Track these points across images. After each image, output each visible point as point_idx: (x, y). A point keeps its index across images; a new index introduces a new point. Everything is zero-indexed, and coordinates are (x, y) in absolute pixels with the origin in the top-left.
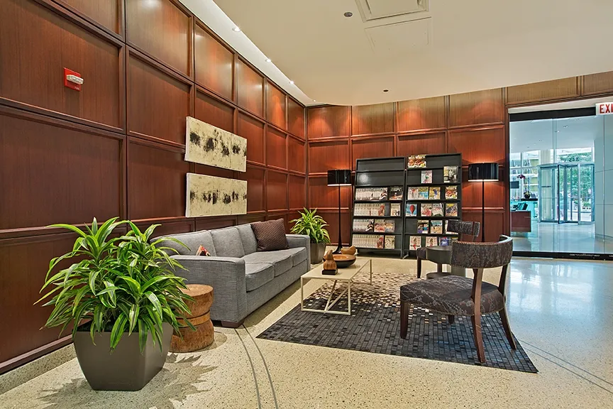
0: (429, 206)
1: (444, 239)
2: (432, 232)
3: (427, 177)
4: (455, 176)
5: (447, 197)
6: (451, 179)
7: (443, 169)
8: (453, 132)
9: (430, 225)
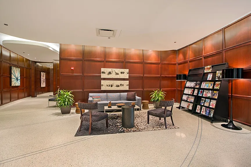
0: (207, 91)
1: (208, 109)
2: (205, 105)
3: (210, 77)
4: (221, 76)
5: (215, 88)
6: (219, 78)
7: (216, 72)
8: (226, 51)
9: (205, 101)
